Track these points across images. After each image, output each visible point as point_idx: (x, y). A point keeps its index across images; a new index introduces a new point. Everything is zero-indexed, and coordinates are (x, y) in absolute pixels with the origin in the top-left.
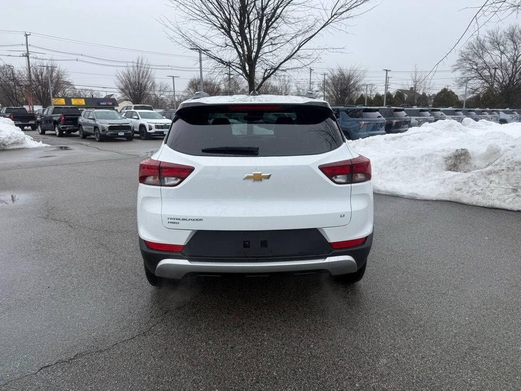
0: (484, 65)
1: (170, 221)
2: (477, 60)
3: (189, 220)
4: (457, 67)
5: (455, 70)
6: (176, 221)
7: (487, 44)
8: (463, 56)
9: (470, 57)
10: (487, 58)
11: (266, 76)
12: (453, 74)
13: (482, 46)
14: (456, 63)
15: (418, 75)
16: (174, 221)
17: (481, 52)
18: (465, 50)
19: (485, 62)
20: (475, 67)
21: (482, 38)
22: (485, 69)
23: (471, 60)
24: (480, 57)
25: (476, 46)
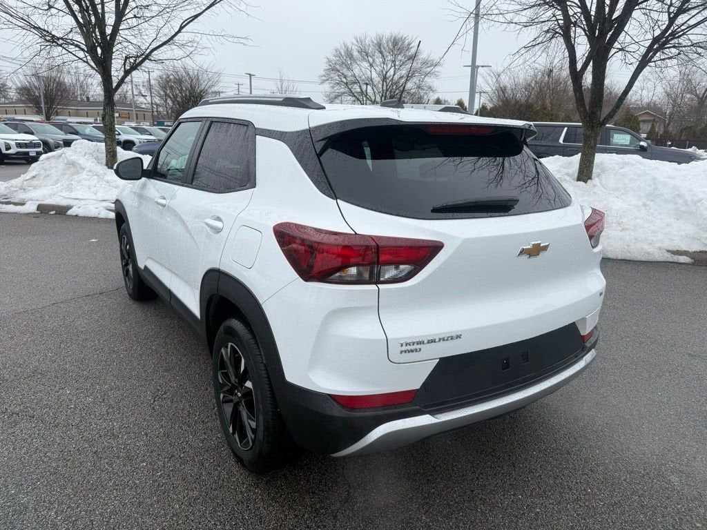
0: (354, 79)
1: (404, 348)
2: (345, 71)
3: (440, 340)
4: (325, 78)
5: (323, 82)
6: (416, 346)
7: (355, 54)
8: (331, 66)
9: (338, 67)
10: (357, 71)
11: (128, 67)
12: (320, 86)
13: (349, 54)
14: (323, 73)
15: (285, 84)
16: (412, 347)
17: (349, 62)
18: (332, 58)
19: (355, 76)
20: (344, 80)
21: (350, 45)
22: (355, 83)
23: (339, 71)
24: (349, 69)
25: (343, 54)
